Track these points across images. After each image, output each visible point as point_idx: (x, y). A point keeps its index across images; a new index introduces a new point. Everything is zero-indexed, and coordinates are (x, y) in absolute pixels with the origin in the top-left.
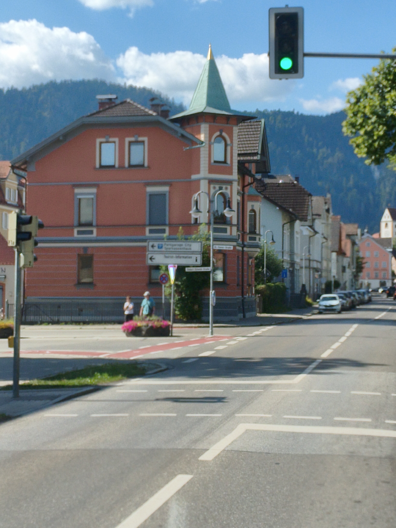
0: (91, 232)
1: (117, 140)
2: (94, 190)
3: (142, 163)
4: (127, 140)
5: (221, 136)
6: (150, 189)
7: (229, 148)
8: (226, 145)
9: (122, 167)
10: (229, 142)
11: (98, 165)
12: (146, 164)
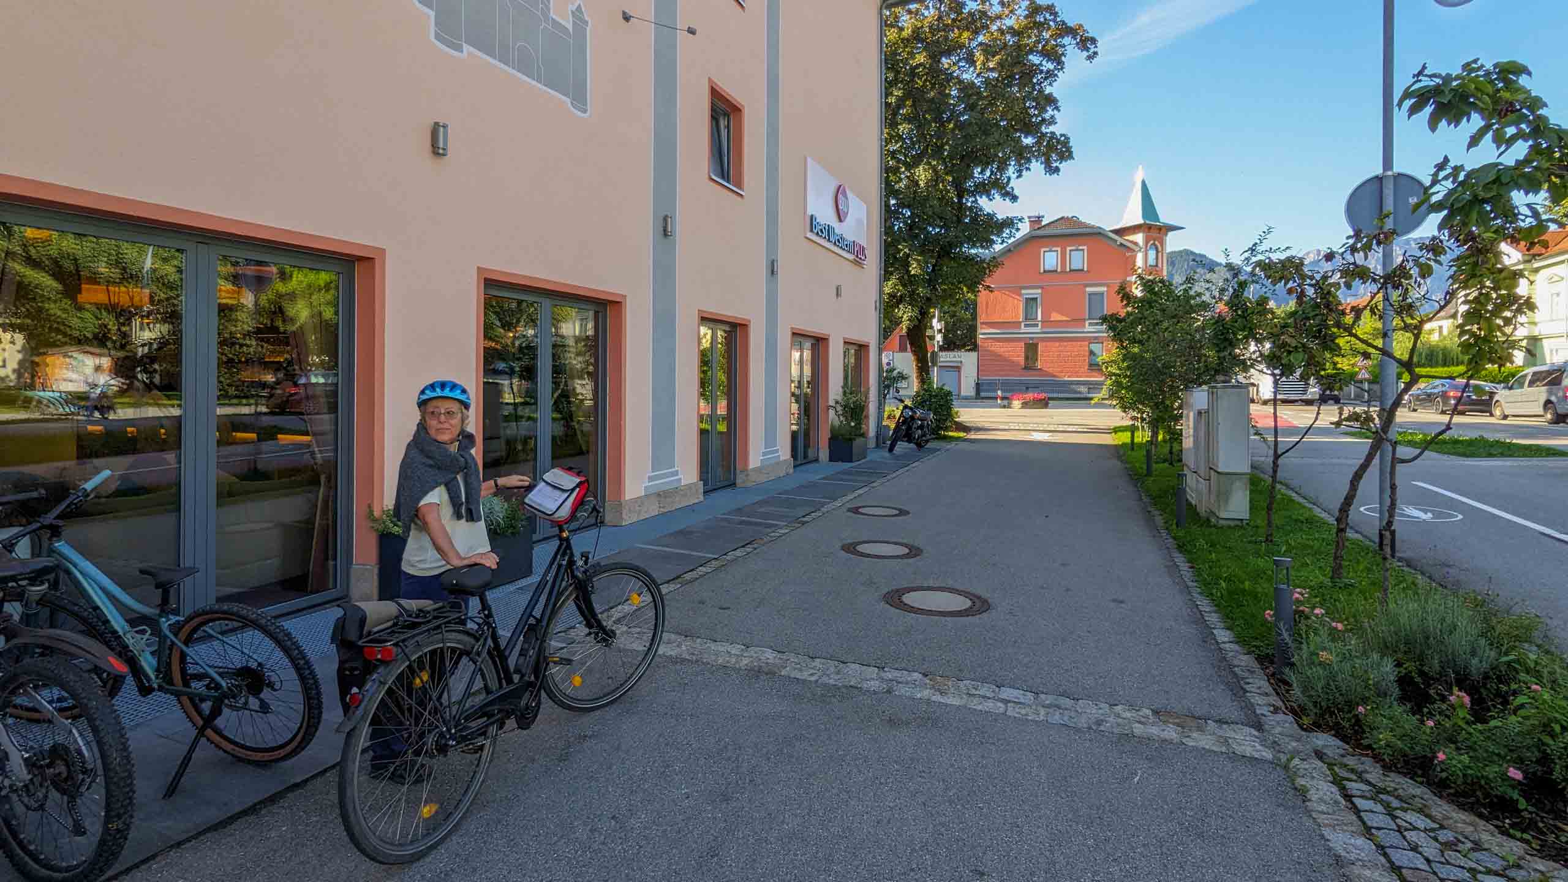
0: (1037, 325)
1: (1059, 249)
2: (1039, 291)
3: (1081, 268)
4: (1069, 249)
5: (1154, 244)
6: (1088, 289)
7: (1160, 254)
8: (1157, 252)
9: (1063, 272)
10: (1160, 249)
11: (1042, 271)
12: (1085, 269)
